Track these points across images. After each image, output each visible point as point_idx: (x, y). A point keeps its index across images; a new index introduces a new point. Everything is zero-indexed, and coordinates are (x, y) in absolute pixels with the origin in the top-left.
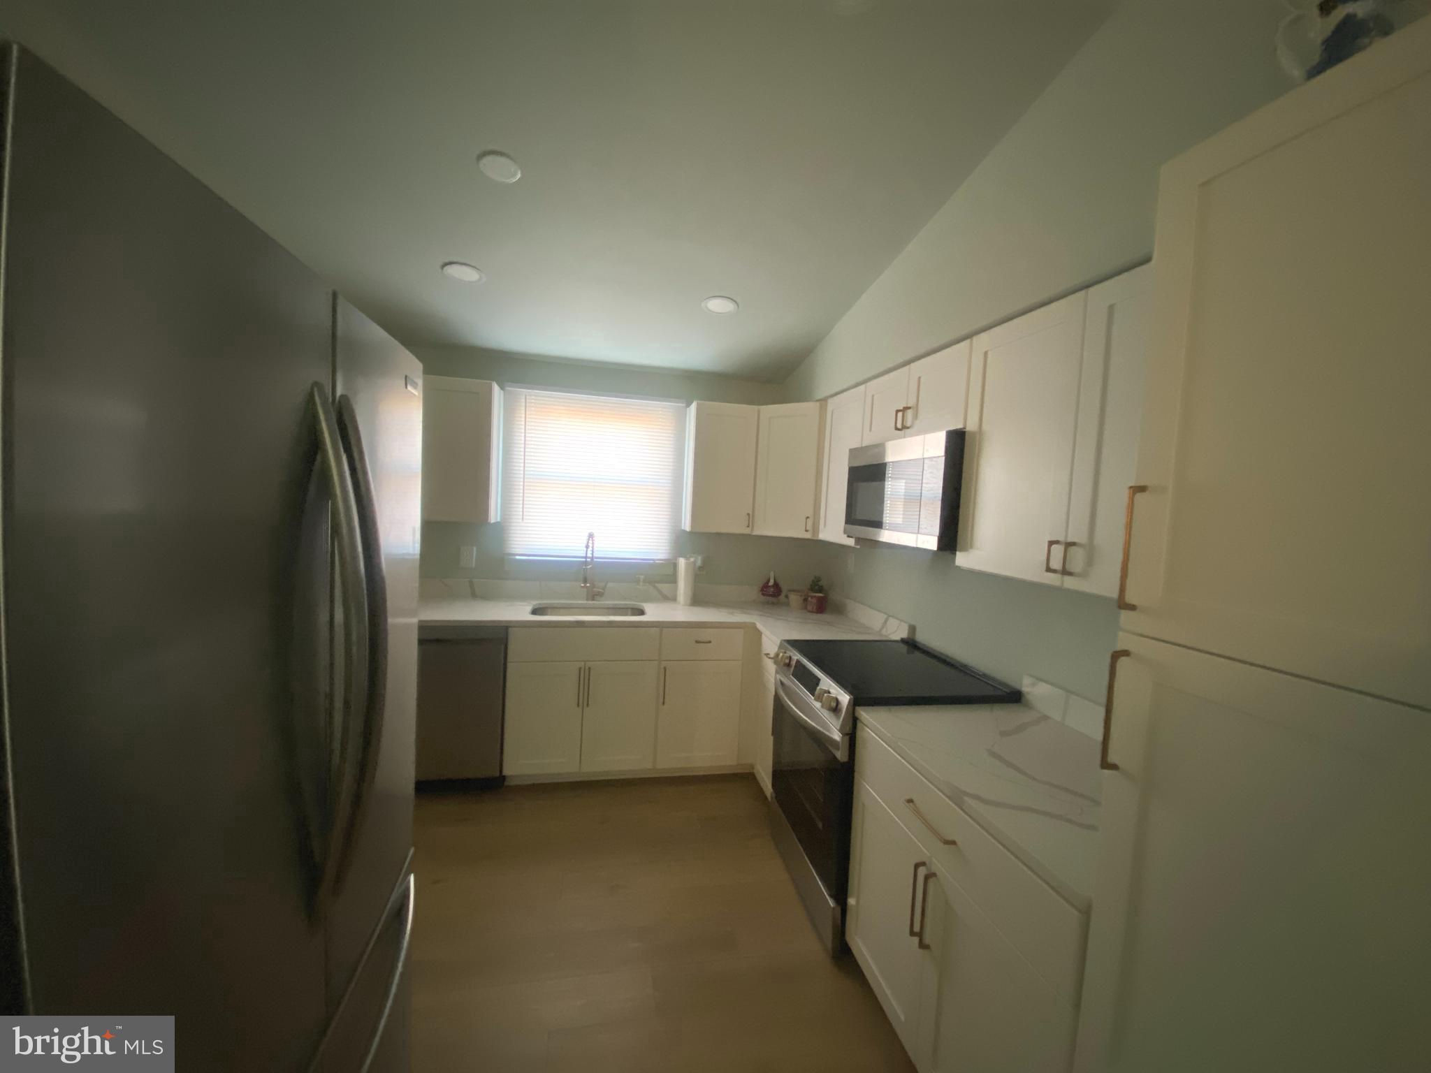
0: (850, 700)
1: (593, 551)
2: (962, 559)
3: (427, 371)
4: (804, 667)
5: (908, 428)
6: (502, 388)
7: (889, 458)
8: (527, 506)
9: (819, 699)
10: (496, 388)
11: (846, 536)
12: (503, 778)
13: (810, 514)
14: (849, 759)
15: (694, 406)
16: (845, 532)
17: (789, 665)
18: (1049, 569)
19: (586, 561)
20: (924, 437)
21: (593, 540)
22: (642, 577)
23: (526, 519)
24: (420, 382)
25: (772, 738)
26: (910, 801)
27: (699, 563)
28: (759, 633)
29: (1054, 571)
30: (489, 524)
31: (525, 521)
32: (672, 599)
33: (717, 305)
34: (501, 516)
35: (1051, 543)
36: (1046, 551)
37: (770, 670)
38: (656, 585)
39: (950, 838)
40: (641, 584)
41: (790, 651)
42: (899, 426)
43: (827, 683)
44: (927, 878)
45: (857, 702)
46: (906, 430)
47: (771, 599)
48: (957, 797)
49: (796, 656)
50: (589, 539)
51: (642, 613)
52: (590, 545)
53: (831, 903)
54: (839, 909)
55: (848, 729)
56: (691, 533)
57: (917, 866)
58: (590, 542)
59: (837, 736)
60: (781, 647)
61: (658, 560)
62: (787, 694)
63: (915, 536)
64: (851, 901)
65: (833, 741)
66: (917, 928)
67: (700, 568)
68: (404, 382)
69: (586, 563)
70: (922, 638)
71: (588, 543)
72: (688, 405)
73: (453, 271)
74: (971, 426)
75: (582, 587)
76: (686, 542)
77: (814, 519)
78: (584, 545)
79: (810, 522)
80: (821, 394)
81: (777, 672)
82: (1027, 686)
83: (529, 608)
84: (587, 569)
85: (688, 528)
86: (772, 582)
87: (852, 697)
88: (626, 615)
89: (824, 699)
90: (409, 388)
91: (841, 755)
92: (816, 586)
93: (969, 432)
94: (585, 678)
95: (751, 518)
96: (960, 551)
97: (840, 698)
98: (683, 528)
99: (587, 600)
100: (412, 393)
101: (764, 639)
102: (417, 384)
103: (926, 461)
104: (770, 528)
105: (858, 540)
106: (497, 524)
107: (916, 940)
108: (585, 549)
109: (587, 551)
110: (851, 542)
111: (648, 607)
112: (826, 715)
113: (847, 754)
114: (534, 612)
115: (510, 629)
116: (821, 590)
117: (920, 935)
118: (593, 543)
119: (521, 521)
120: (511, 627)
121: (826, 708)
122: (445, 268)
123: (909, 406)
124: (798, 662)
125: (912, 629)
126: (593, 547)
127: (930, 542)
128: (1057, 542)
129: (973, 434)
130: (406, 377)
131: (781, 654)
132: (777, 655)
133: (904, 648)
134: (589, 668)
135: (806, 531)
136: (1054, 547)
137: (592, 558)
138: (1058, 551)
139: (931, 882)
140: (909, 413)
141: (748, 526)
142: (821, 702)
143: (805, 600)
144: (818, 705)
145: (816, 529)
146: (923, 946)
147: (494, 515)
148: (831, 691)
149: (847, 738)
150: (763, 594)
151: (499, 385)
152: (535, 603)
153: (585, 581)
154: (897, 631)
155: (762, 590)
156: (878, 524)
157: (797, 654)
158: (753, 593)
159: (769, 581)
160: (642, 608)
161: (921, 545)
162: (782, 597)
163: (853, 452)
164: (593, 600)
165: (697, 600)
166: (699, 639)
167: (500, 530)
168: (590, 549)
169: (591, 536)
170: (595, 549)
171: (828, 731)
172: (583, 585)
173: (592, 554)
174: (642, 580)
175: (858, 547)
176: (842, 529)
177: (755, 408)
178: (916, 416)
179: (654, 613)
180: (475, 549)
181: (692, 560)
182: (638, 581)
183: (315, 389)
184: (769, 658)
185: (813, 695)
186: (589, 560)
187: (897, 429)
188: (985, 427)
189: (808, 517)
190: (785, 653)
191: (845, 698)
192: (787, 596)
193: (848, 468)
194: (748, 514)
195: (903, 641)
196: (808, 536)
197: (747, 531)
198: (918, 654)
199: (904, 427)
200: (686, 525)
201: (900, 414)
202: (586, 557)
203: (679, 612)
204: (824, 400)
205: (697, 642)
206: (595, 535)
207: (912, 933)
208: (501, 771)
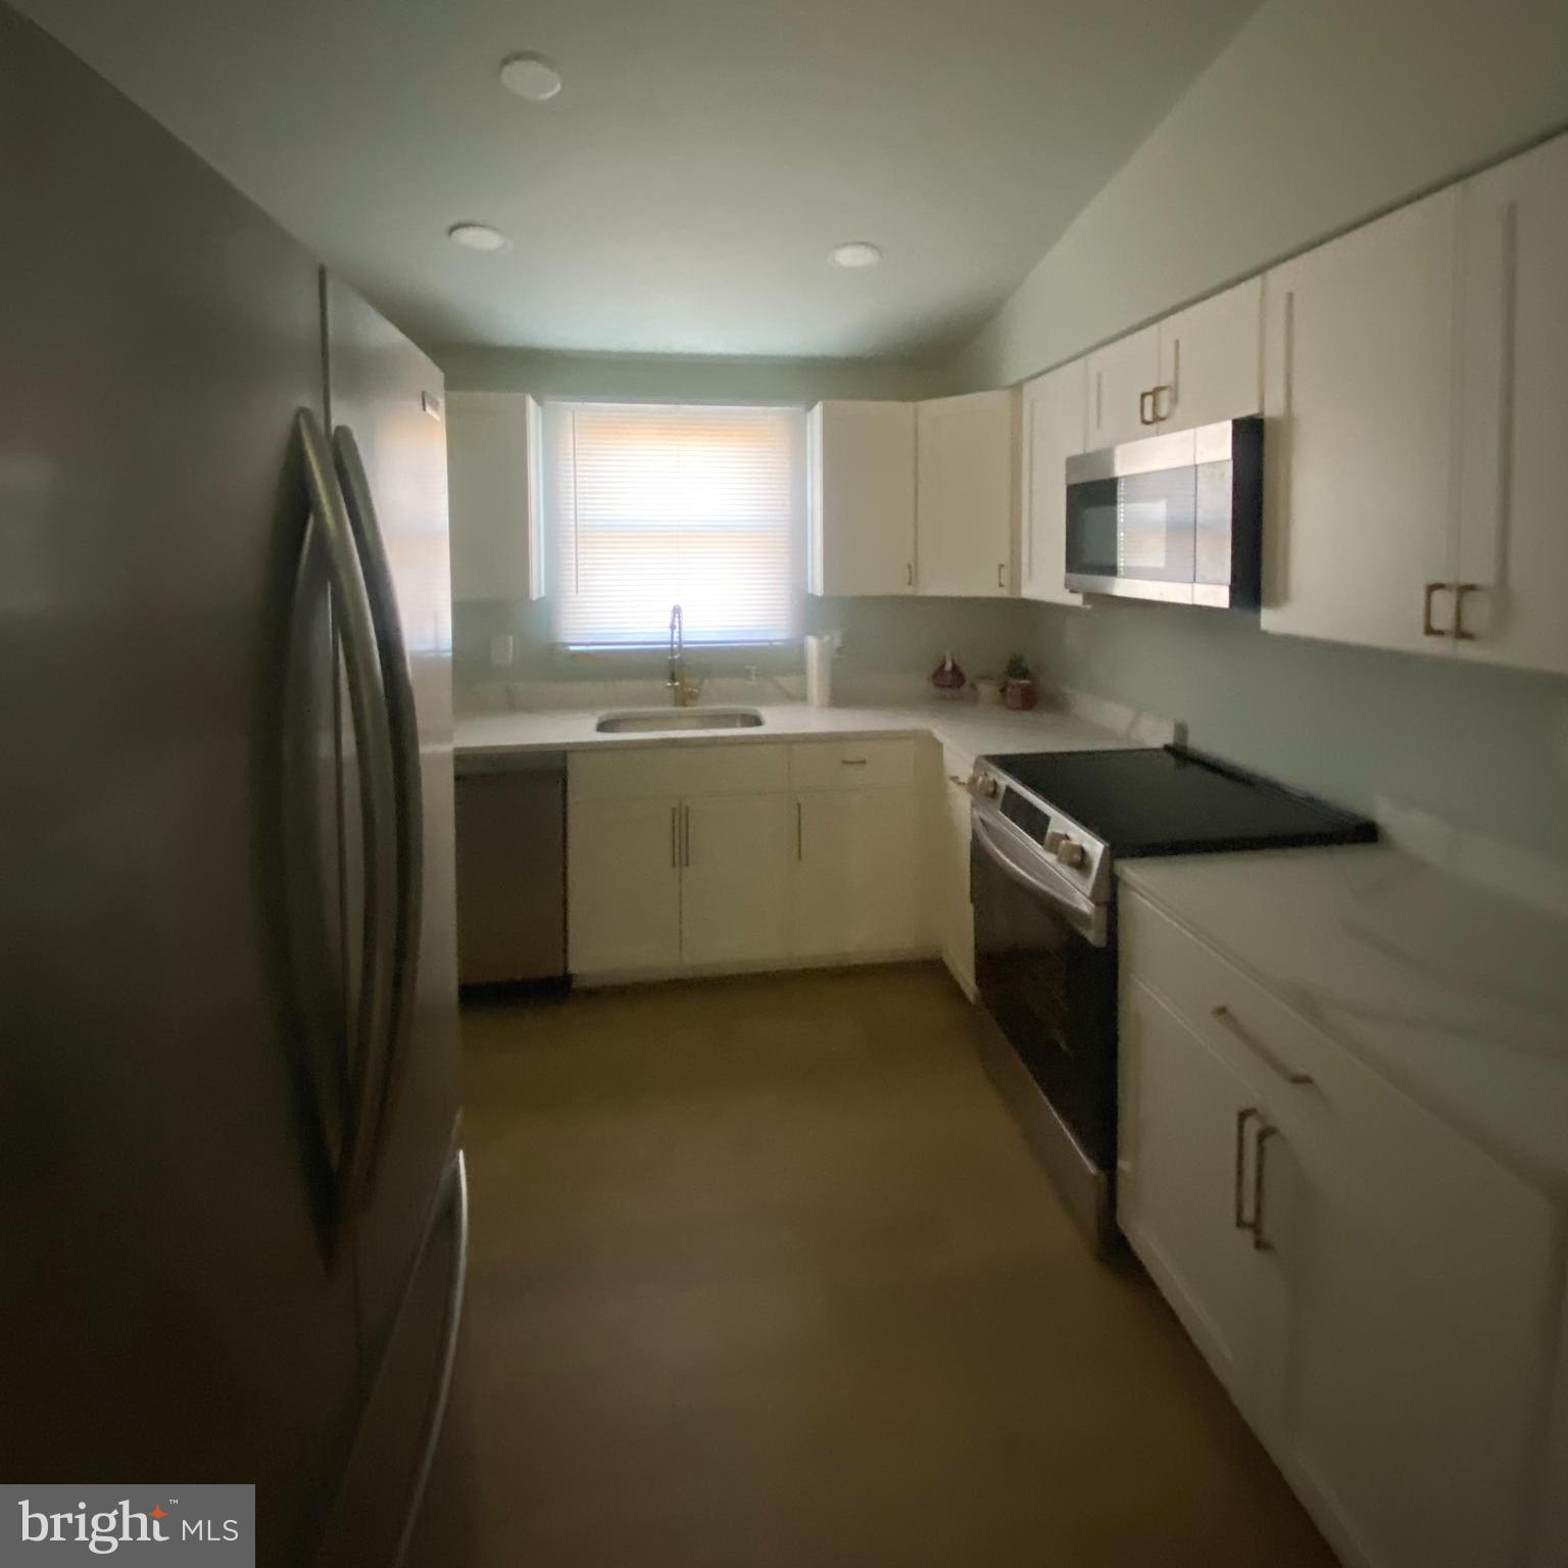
0: (1105, 850)
1: (680, 632)
2: (1271, 620)
3: (450, 385)
4: (1018, 796)
5: (1163, 419)
6: (539, 401)
7: (1120, 470)
8: (583, 572)
9: (1053, 847)
10: (531, 403)
11: (1068, 590)
12: (567, 978)
13: (1005, 559)
14: (1108, 943)
15: (818, 409)
16: (1066, 586)
17: (994, 795)
18: (1430, 631)
19: (672, 649)
20: (1195, 433)
21: (679, 617)
22: (754, 668)
23: (582, 591)
24: (441, 401)
25: (971, 908)
26: (1222, 1011)
27: (837, 642)
28: (939, 746)
29: (1440, 633)
30: (531, 602)
31: (580, 594)
32: (799, 697)
33: (848, 257)
34: (546, 591)
35: (1432, 588)
36: (1422, 604)
37: (963, 805)
38: (777, 678)
39: (1301, 1071)
40: (753, 677)
41: (995, 773)
42: (1148, 416)
43: (1060, 823)
44: (1262, 1136)
45: (1115, 852)
46: (1161, 423)
47: (948, 693)
48: (1308, 1004)
49: (1005, 781)
50: (674, 617)
51: (757, 721)
52: (677, 624)
53: (1091, 1168)
54: (1103, 1178)
55: (1104, 896)
56: (821, 600)
57: (1243, 1116)
58: (676, 620)
59: (1086, 907)
60: (977, 765)
61: (777, 641)
62: (995, 841)
63: (1189, 586)
64: (1123, 1164)
65: (1081, 915)
66: (1249, 1214)
67: (839, 650)
68: (421, 402)
69: (672, 651)
70: (1198, 742)
71: (673, 621)
72: (809, 408)
73: (466, 237)
74: (1273, 409)
75: (667, 687)
76: (814, 612)
77: (1013, 568)
78: (668, 625)
79: (1005, 573)
80: (1012, 378)
81: (973, 805)
82: (1384, 813)
83: (594, 722)
84: (674, 660)
85: (819, 591)
86: (949, 666)
87: (1108, 845)
88: (734, 726)
89: (1060, 849)
90: (429, 410)
91: (1094, 936)
92: (1017, 669)
93: (1270, 418)
94: (680, 822)
95: (913, 573)
96: (1269, 606)
97: (1086, 846)
98: (810, 592)
99: (675, 705)
100: (431, 416)
101: (947, 755)
102: (437, 403)
103: (1199, 469)
104: (939, 585)
105: (1089, 597)
106: (540, 601)
107: (1247, 1236)
108: (669, 630)
109: (672, 633)
110: (1076, 600)
111: (765, 713)
112: (1066, 873)
113: (1104, 936)
114: (602, 727)
115: (569, 756)
116: (1025, 674)
117: (1256, 1227)
118: (680, 622)
119: (574, 594)
120: (571, 751)
121: (1064, 863)
122: (454, 233)
123: (1163, 385)
124: (1009, 790)
125: (1181, 730)
126: (680, 628)
127: (1217, 596)
128: (1440, 586)
129: (1275, 421)
130: (423, 393)
131: (980, 779)
132: (973, 780)
133: (1171, 761)
134: (687, 809)
135: (1001, 585)
136: (1437, 595)
137: (680, 643)
138: (1444, 603)
139: (1268, 1143)
140: (1164, 396)
141: (910, 584)
142: (1056, 853)
143: (1003, 691)
144: (1051, 858)
145: (1015, 581)
146: (1260, 1244)
147: (538, 588)
148: (1070, 834)
149: (1103, 910)
150: (938, 685)
151: (534, 398)
152: (603, 714)
153: (673, 679)
154: (1156, 735)
155: (934, 676)
156: (1111, 570)
157: (1004, 776)
158: (923, 684)
159: (943, 666)
160: (754, 714)
161: (1200, 601)
162: (966, 688)
163: (1073, 463)
164: (684, 705)
165: (839, 698)
166: (847, 759)
167: (547, 609)
168: (677, 630)
169: (677, 611)
170: (684, 630)
171: (1072, 898)
172: (669, 684)
173: (680, 637)
174: (754, 672)
175: (1089, 607)
176: (1062, 580)
177: (910, 405)
178: (1175, 400)
179: (777, 721)
180: (511, 638)
181: (827, 638)
182: (748, 673)
183: (302, 421)
184: (960, 784)
185: (1042, 844)
186: (675, 646)
187: (1147, 423)
188: (1297, 410)
189: (1001, 566)
190: (986, 775)
191: (1096, 848)
192: (973, 687)
193: (1065, 486)
194: (909, 566)
195: (1167, 748)
196: (1004, 593)
197: (908, 591)
198: (1194, 771)
199: (1157, 419)
200: (817, 588)
201: (1149, 400)
202: (672, 643)
203: (811, 719)
204: (1017, 388)
205: (845, 762)
206: (682, 608)
207: (1240, 1223)
208: (566, 968)
